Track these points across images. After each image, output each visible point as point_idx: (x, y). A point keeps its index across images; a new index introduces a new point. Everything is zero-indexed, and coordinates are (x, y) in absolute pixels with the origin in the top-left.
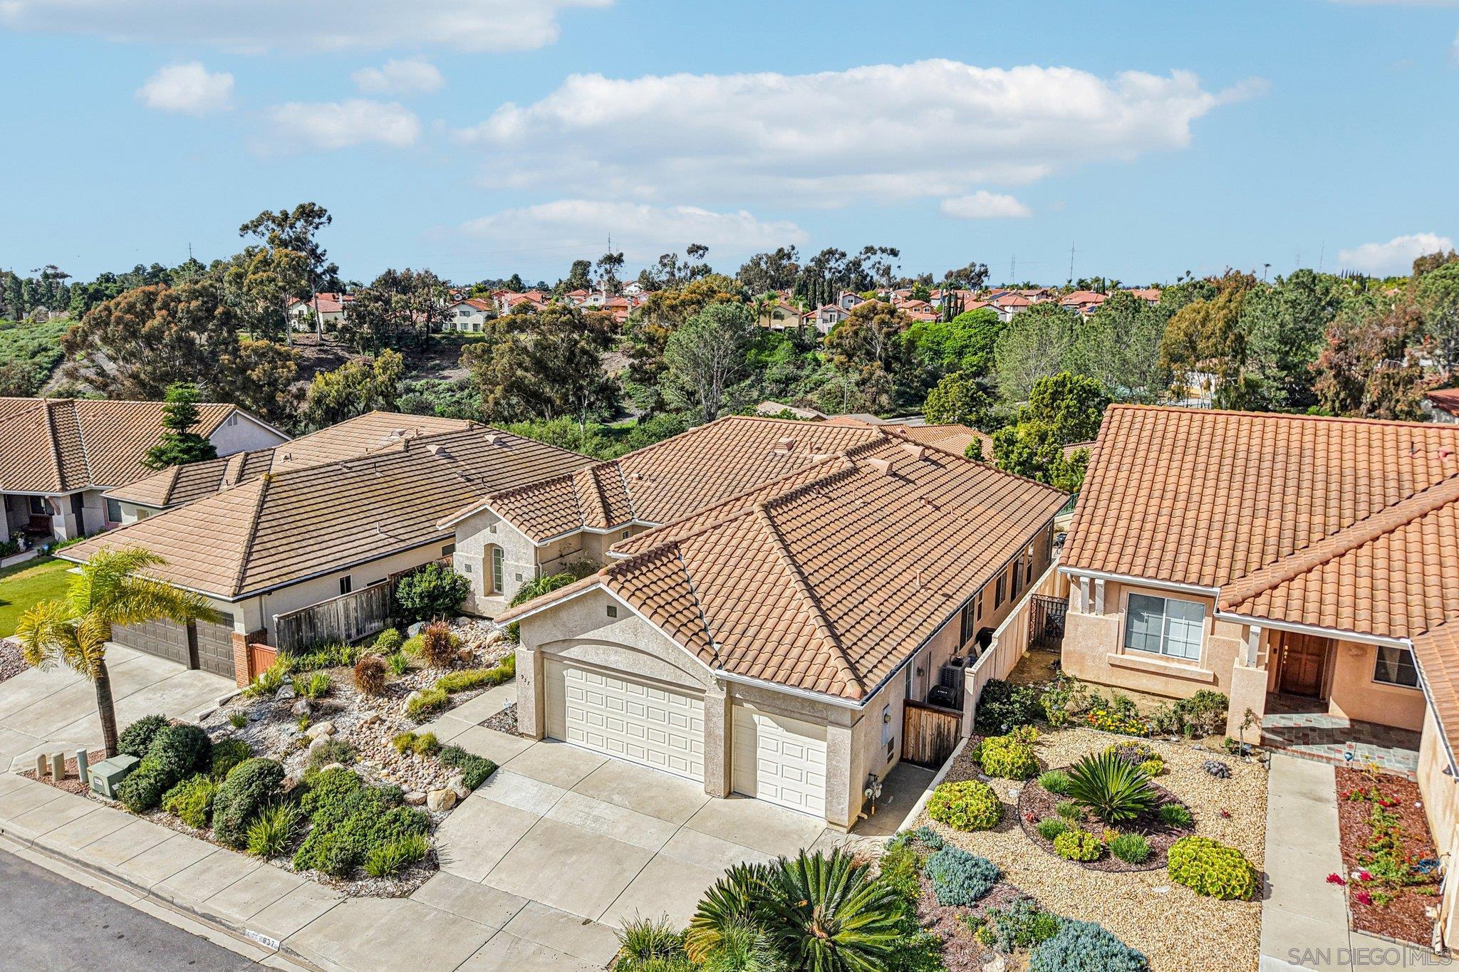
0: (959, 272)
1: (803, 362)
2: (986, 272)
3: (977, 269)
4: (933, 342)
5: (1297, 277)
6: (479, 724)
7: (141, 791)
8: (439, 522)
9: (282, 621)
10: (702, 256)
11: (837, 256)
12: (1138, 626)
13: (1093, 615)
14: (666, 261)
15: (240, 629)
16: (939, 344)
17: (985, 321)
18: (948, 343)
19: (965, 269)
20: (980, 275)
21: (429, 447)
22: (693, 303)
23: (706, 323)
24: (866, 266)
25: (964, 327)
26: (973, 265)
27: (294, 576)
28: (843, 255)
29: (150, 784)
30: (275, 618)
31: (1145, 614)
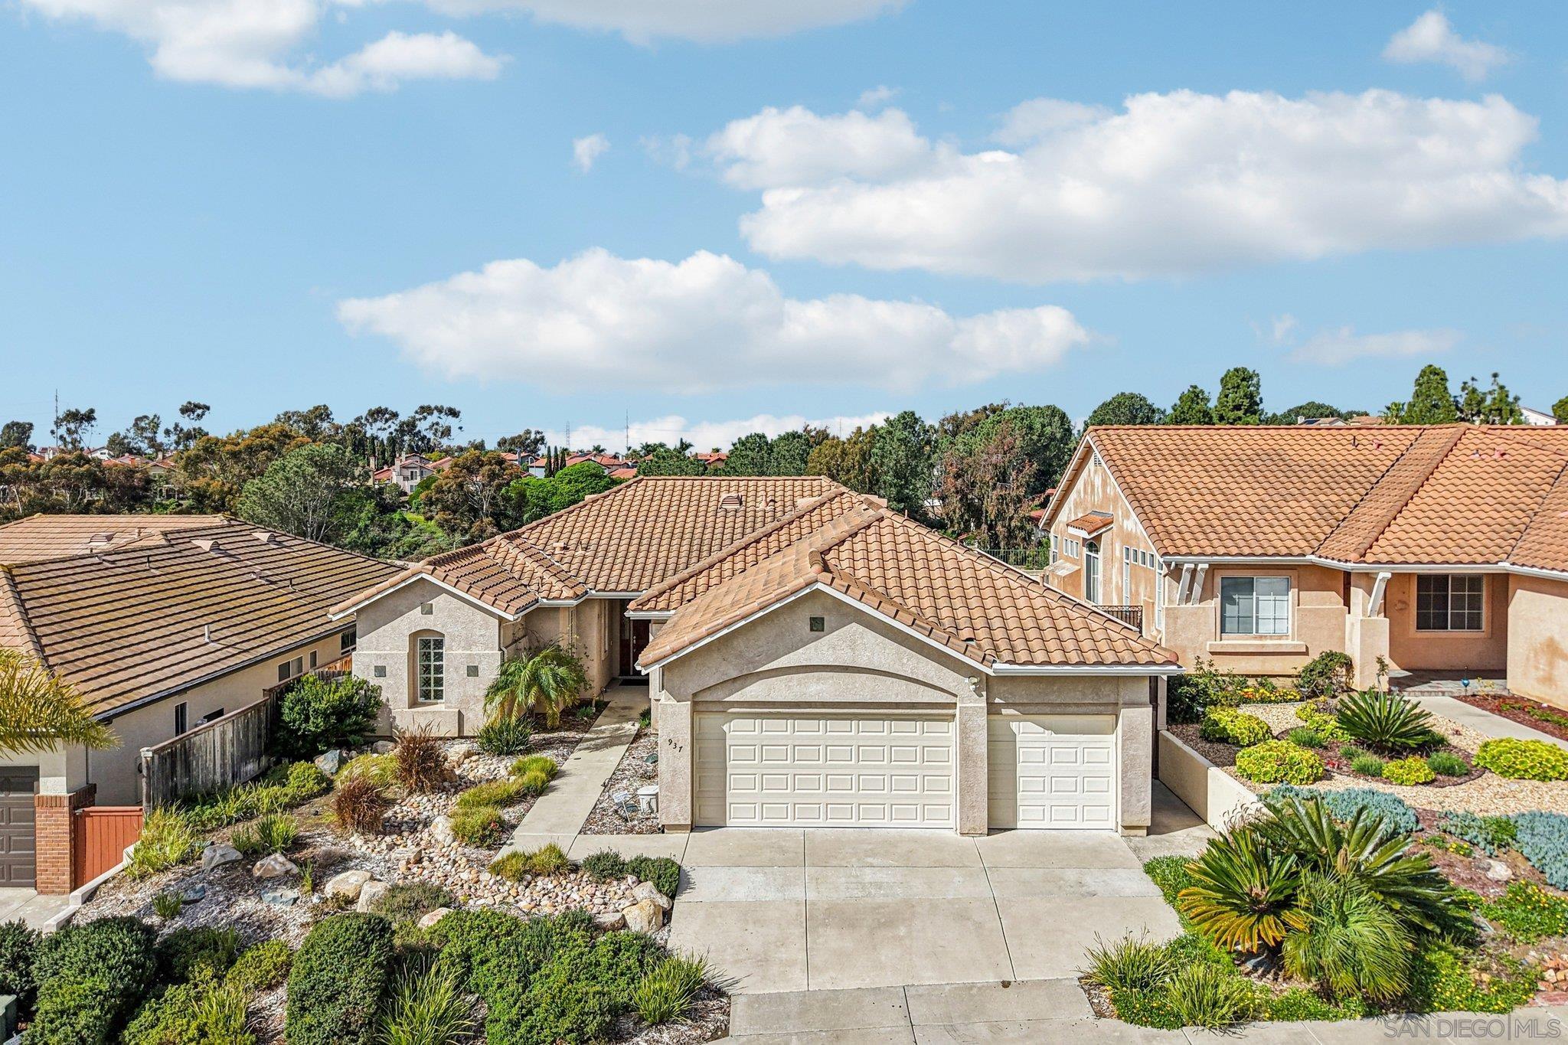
0: (513, 439)
1: (389, 523)
2: (542, 439)
3: (533, 436)
4: (538, 498)
5: (904, 418)
6: (580, 833)
7: (85, 1033)
8: (332, 609)
9: (156, 756)
10: (200, 417)
11: (387, 416)
12: (1231, 610)
13: (1189, 605)
14: (143, 424)
15: (54, 786)
16: (545, 500)
17: (592, 475)
18: (554, 499)
19: (520, 436)
20: (536, 442)
21: (196, 542)
22: (264, 449)
23: (299, 467)
24: (422, 426)
25: (570, 482)
26: (528, 432)
27: (134, 695)
28: (395, 415)
29: (97, 1018)
30: (146, 753)
31: (1236, 597)
